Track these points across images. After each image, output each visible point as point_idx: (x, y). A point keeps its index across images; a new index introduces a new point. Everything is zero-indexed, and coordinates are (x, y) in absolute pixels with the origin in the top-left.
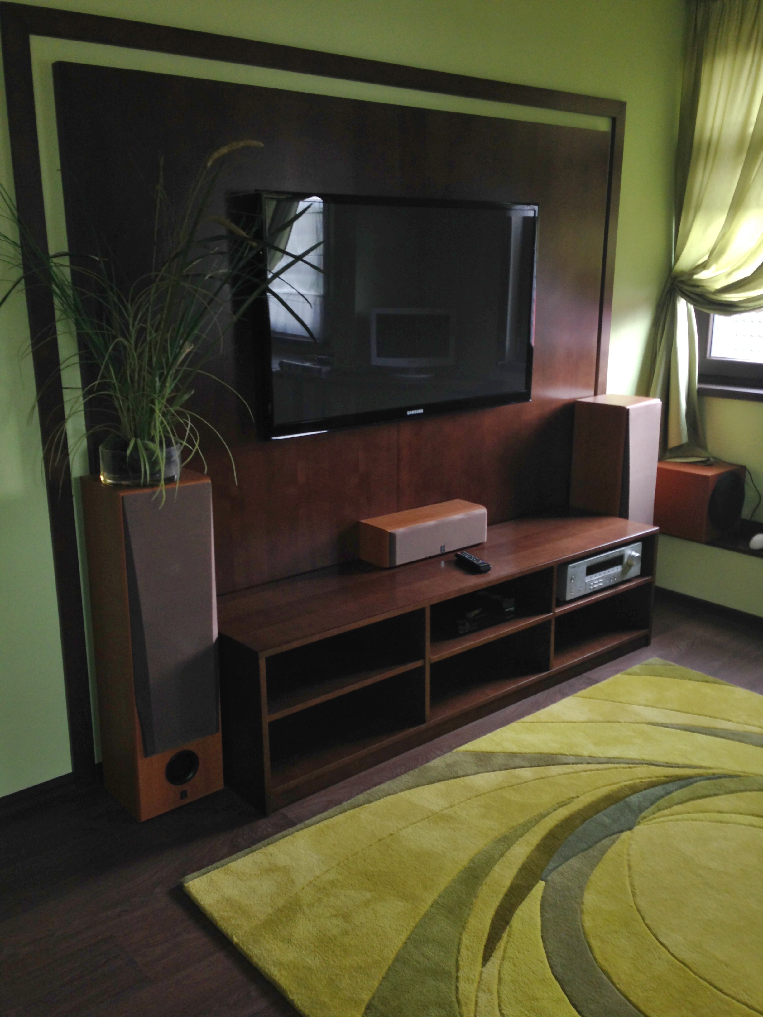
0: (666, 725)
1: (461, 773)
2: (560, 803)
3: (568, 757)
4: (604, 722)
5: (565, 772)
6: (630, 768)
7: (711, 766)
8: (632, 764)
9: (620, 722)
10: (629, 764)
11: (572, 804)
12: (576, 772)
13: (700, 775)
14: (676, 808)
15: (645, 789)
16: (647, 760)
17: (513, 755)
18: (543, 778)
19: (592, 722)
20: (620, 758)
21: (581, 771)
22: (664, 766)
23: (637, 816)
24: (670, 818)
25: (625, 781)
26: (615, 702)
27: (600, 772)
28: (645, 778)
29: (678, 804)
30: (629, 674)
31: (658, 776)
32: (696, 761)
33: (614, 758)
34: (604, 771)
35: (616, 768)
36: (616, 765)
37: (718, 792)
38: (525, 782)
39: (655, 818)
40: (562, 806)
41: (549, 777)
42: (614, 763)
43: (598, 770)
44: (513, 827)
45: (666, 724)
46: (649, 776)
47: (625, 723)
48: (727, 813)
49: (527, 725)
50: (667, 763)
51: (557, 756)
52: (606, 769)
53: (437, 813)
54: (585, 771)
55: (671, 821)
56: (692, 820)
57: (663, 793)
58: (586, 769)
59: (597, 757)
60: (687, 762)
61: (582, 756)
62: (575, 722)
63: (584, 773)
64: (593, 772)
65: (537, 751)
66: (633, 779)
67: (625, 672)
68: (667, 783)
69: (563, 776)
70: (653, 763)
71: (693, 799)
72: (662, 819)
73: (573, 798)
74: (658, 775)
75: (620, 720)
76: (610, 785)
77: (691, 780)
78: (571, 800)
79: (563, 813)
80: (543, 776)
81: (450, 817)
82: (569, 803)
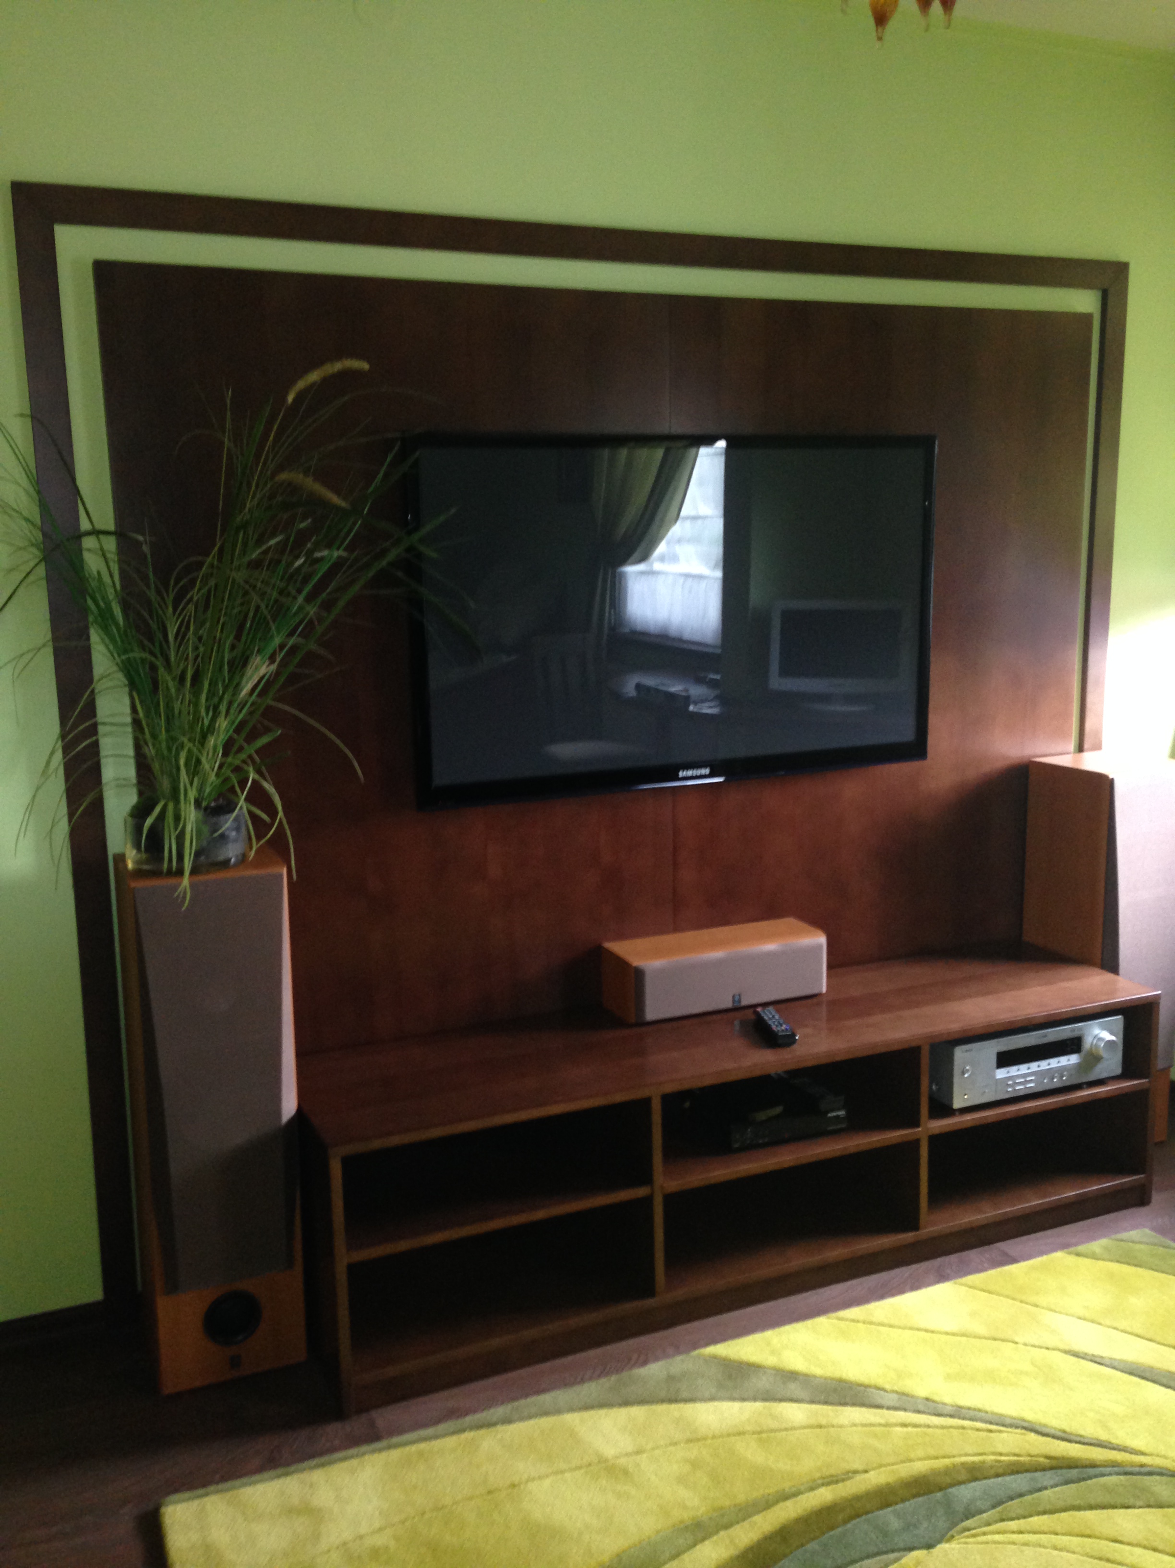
0: (1098, 1360)
1: (685, 1394)
2: (827, 1477)
3: (886, 1394)
4: (985, 1338)
5: (864, 1422)
6: (990, 1431)
7: (1143, 1449)
8: (997, 1424)
9: (1017, 1343)
10: (991, 1423)
11: (848, 1483)
12: (887, 1425)
13: (1114, 1464)
14: (1036, 1521)
15: (997, 1475)
16: (1029, 1422)
17: (792, 1376)
18: (820, 1426)
19: (963, 1335)
20: (980, 1410)
21: (896, 1425)
22: (1054, 1437)
23: (954, 1525)
24: (1015, 1537)
25: (966, 1455)
26: (1027, 1303)
27: (930, 1430)
28: (1007, 1455)
29: (1044, 1513)
30: (1078, 1254)
31: (1032, 1455)
32: (1121, 1437)
33: (969, 1409)
34: (938, 1431)
35: (963, 1428)
36: (966, 1423)
37: (1131, 1501)
38: (786, 1429)
39: (984, 1534)
40: (828, 1484)
41: (833, 1426)
42: (964, 1418)
43: (929, 1426)
44: (722, 1508)
45: (1102, 1357)
46: (1017, 1451)
47: (1025, 1345)
48: (1129, 1544)
49: (842, 1324)
50: (1064, 1432)
51: (868, 1390)
52: (943, 1427)
53: (606, 1460)
54: (904, 1425)
55: (1014, 1543)
56: (1055, 1548)
57: (1025, 1487)
58: (908, 1421)
59: (938, 1403)
60: (1103, 1436)
61: (913, 1397)
62: (933, 1332)
63: (898, 1429)
64: (919, 1429)
65: (837, 1374)
66: (984, 1454)
67: (1072, 1249)
68: (1044, 1469)
69: (859, 1428)
70: (1038, 1428)
71: (1078, 1508)
72: (997, 1537)
73: (856, 1472)
74: (1033, 1453)
75: (1017, 1339)
76: (937, 1458)
77: (1091, 1471)
78: (850, 1474)
79: (825, 1495)
80: (824, 1422)
81: (626, 1472)
82: (843, 1480)
